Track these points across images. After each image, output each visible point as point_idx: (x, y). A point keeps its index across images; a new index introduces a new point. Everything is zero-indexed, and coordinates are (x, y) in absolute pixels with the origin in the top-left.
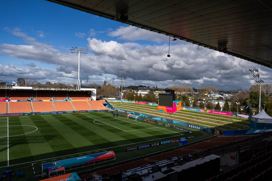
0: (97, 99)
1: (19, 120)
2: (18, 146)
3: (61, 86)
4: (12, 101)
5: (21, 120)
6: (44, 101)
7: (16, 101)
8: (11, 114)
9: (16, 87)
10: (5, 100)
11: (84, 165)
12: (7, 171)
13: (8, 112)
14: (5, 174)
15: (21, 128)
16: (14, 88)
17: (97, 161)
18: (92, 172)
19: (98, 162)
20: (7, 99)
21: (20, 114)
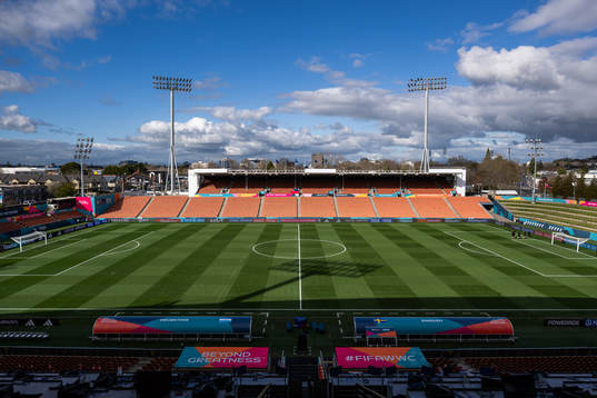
0: (467, 194)
1: (315, 230)
2: (316, 277)
3: (388, 164)
4: (306, 195)
5: (319, 230)
6: (357, 195)
7: (310, 195)
8: (302, 218)
9: (310, 171)
10: (293, 193)
11: (437, 337)
12: (300, 319)
13: (300, 216)
14: (297, 322)
15: (319, 245)
16: (308, 171)
17: (467, 334)
18: (454, 354)
19: (471, 336)
20: (297, 192)
21: (317, 219)
